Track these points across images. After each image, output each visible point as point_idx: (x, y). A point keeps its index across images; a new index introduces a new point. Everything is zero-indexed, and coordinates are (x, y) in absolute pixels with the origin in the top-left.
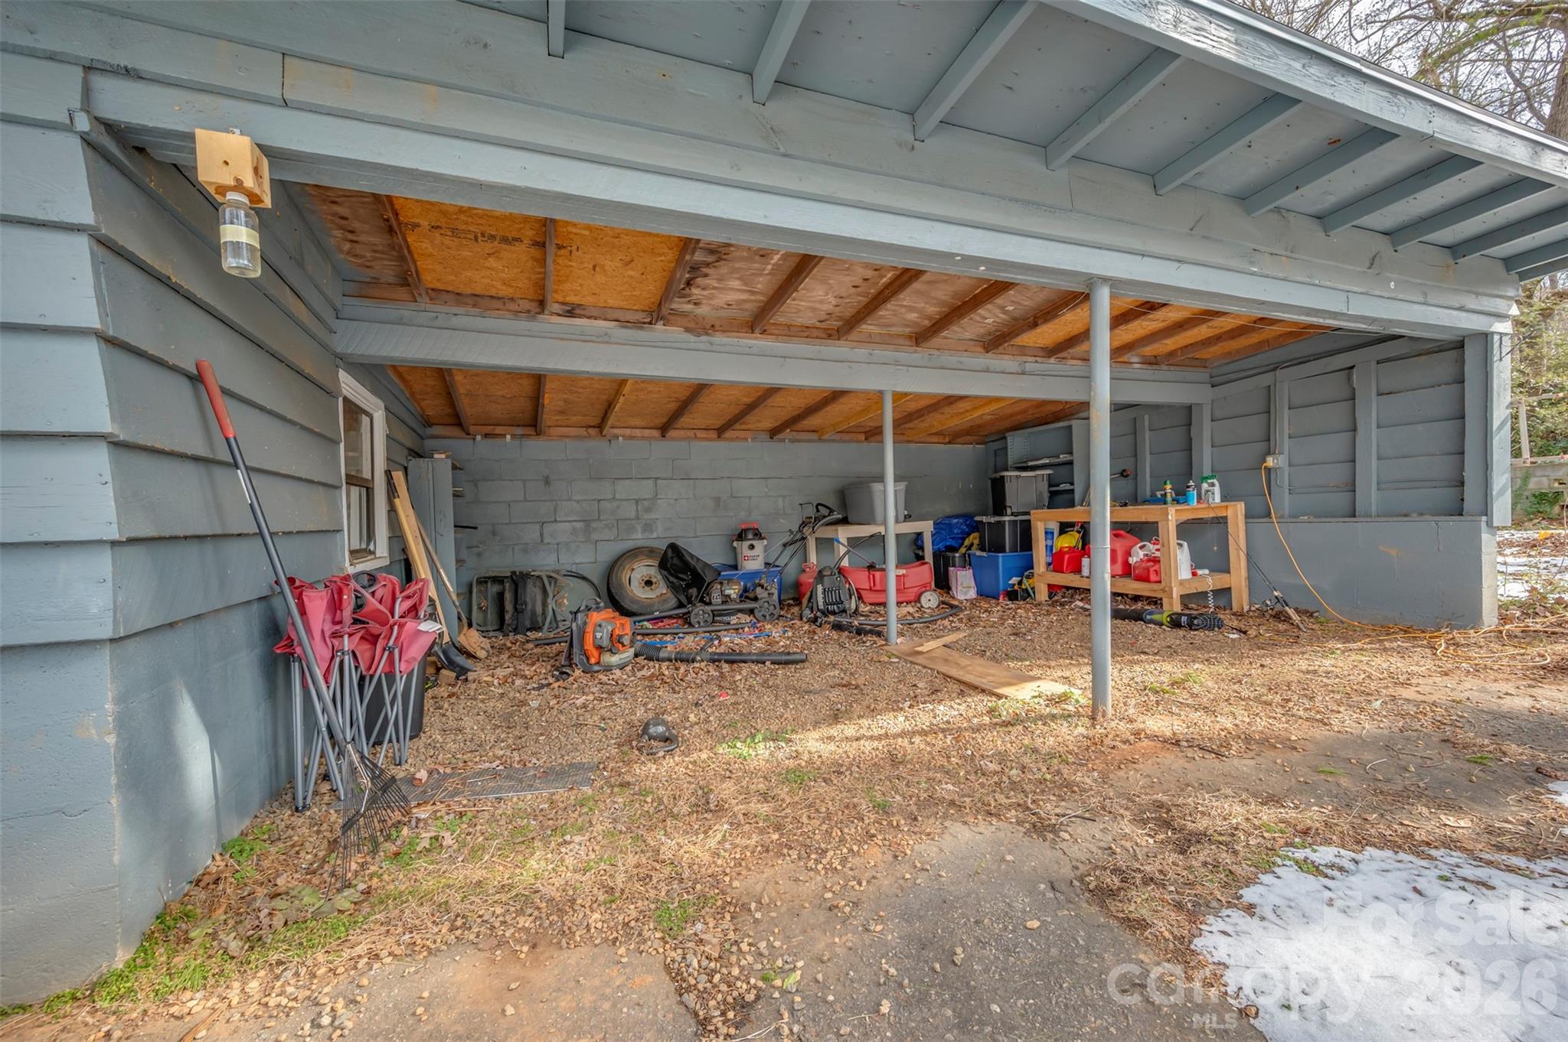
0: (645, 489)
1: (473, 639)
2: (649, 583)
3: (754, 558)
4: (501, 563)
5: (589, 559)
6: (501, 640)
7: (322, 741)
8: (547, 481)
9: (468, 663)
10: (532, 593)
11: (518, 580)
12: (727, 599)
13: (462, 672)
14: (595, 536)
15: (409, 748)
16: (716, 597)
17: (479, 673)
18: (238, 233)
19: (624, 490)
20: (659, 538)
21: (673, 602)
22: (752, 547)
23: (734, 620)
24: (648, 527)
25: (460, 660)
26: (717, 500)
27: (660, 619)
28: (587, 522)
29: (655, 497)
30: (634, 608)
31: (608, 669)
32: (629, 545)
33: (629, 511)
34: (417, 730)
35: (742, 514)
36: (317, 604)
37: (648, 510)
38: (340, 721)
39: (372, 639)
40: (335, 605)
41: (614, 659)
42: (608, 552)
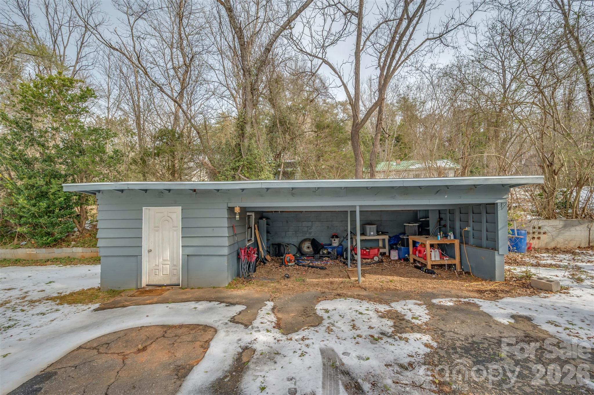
0: (309, 224)
1: (268, 257)
2: (308, 248)
3: (335, 243)
4: (277, 240)
5: (295, 240)
6: (274, 258)
7: (243, 269)
8: (287, 222)
9: (267, 262)
10: (282, 248)
11: (279, 245)
12: (324, 254)
13: (265, 263)
14: (297, 235)
15: (253, 273)
16: (321, 253)
17: (267, 264)
18: (237, 217)
19: (304, 224)
20: (311, 237)
21: (313, 253)
22: (334, 240)
23: (324, 259)
24: (310, 233)
25: (265, 261)
26: (328, 227)
27: (309, 257)
28: (296, 232)
29: (312, 226)
30: (304, 253)
31: (289, 266)
32: (305, 238)
33: (305, 229)
34: (255, 271)
35: (335, 231)
36: (243, 251)
37: (310, 229)
38: (245, 268)
39: (249, 256)
40: (245, 252)
41: (290, 264)
42: (300, 239)
